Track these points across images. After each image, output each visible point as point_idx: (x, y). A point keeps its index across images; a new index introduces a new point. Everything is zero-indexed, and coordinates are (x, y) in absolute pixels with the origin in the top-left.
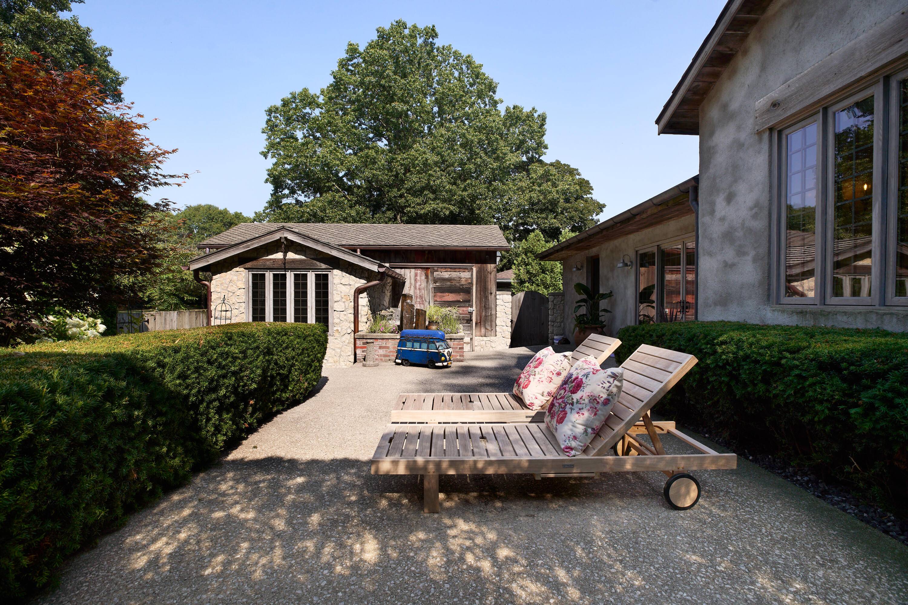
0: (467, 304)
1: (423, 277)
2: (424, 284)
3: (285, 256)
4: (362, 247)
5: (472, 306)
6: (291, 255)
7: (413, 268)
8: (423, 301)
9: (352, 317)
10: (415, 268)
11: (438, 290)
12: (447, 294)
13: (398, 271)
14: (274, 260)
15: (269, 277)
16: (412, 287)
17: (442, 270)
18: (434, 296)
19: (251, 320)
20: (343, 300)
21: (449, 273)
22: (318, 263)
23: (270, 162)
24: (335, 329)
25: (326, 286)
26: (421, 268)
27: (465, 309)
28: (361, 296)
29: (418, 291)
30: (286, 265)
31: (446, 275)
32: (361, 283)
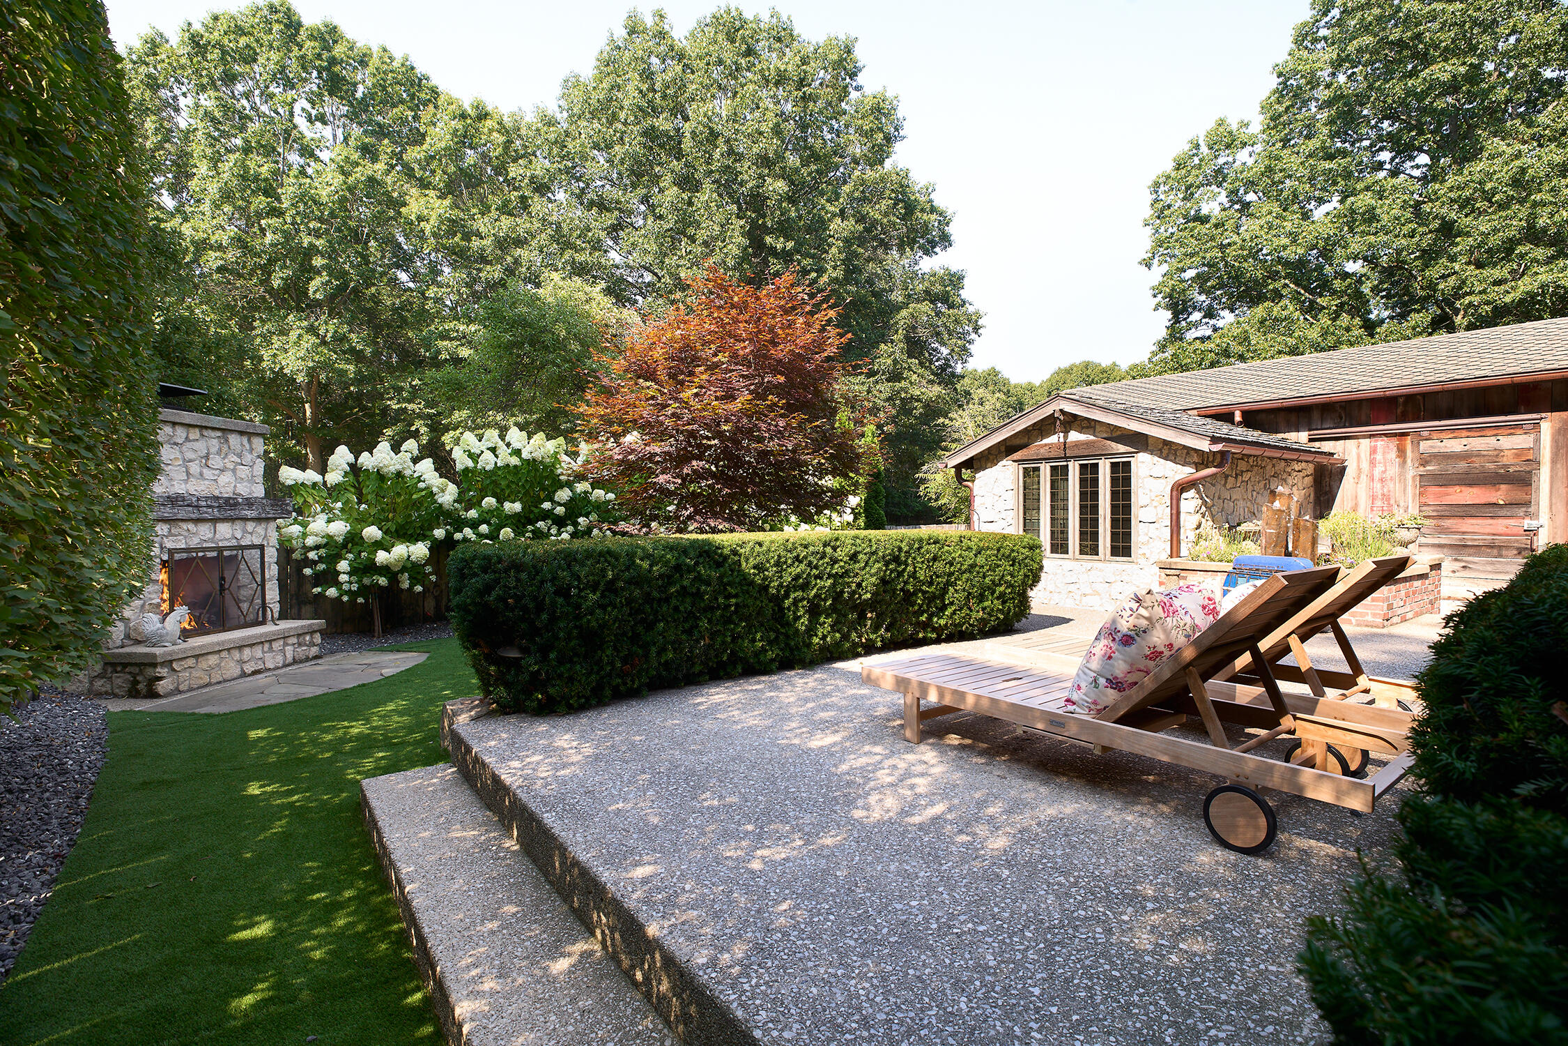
0: (1521, 511)
1: (1393, 454)
2: (1393, 470)
3: (1066, 437)
4: (1246, 407)
5: (1534, 516)
6: (1074, 436)
7: (1364, 437)
8: (1390, 505)
9: (1167, 533)
10: (1371, 436)
11: (1427, 481)
12: (1458, 489)
13: (1327, 446)
14: (1050, 446)
15: (1045, 470)
16: (1363, 477)
17: (1443, 435)
18: (1421, 494)
19: (1021, 532)
20: (1155, 503)
21: (1464, 441)
22: (1113, 444)
23: (1157, 273)
24: (1140, 552)
25: (1127, 481)
26: (1385, 435)
27: (1512, 522)
28: (1185, 495)
29: (1378, 485)
30: (1066, 453)
31: (1454, 445)
32: (1184, 472)
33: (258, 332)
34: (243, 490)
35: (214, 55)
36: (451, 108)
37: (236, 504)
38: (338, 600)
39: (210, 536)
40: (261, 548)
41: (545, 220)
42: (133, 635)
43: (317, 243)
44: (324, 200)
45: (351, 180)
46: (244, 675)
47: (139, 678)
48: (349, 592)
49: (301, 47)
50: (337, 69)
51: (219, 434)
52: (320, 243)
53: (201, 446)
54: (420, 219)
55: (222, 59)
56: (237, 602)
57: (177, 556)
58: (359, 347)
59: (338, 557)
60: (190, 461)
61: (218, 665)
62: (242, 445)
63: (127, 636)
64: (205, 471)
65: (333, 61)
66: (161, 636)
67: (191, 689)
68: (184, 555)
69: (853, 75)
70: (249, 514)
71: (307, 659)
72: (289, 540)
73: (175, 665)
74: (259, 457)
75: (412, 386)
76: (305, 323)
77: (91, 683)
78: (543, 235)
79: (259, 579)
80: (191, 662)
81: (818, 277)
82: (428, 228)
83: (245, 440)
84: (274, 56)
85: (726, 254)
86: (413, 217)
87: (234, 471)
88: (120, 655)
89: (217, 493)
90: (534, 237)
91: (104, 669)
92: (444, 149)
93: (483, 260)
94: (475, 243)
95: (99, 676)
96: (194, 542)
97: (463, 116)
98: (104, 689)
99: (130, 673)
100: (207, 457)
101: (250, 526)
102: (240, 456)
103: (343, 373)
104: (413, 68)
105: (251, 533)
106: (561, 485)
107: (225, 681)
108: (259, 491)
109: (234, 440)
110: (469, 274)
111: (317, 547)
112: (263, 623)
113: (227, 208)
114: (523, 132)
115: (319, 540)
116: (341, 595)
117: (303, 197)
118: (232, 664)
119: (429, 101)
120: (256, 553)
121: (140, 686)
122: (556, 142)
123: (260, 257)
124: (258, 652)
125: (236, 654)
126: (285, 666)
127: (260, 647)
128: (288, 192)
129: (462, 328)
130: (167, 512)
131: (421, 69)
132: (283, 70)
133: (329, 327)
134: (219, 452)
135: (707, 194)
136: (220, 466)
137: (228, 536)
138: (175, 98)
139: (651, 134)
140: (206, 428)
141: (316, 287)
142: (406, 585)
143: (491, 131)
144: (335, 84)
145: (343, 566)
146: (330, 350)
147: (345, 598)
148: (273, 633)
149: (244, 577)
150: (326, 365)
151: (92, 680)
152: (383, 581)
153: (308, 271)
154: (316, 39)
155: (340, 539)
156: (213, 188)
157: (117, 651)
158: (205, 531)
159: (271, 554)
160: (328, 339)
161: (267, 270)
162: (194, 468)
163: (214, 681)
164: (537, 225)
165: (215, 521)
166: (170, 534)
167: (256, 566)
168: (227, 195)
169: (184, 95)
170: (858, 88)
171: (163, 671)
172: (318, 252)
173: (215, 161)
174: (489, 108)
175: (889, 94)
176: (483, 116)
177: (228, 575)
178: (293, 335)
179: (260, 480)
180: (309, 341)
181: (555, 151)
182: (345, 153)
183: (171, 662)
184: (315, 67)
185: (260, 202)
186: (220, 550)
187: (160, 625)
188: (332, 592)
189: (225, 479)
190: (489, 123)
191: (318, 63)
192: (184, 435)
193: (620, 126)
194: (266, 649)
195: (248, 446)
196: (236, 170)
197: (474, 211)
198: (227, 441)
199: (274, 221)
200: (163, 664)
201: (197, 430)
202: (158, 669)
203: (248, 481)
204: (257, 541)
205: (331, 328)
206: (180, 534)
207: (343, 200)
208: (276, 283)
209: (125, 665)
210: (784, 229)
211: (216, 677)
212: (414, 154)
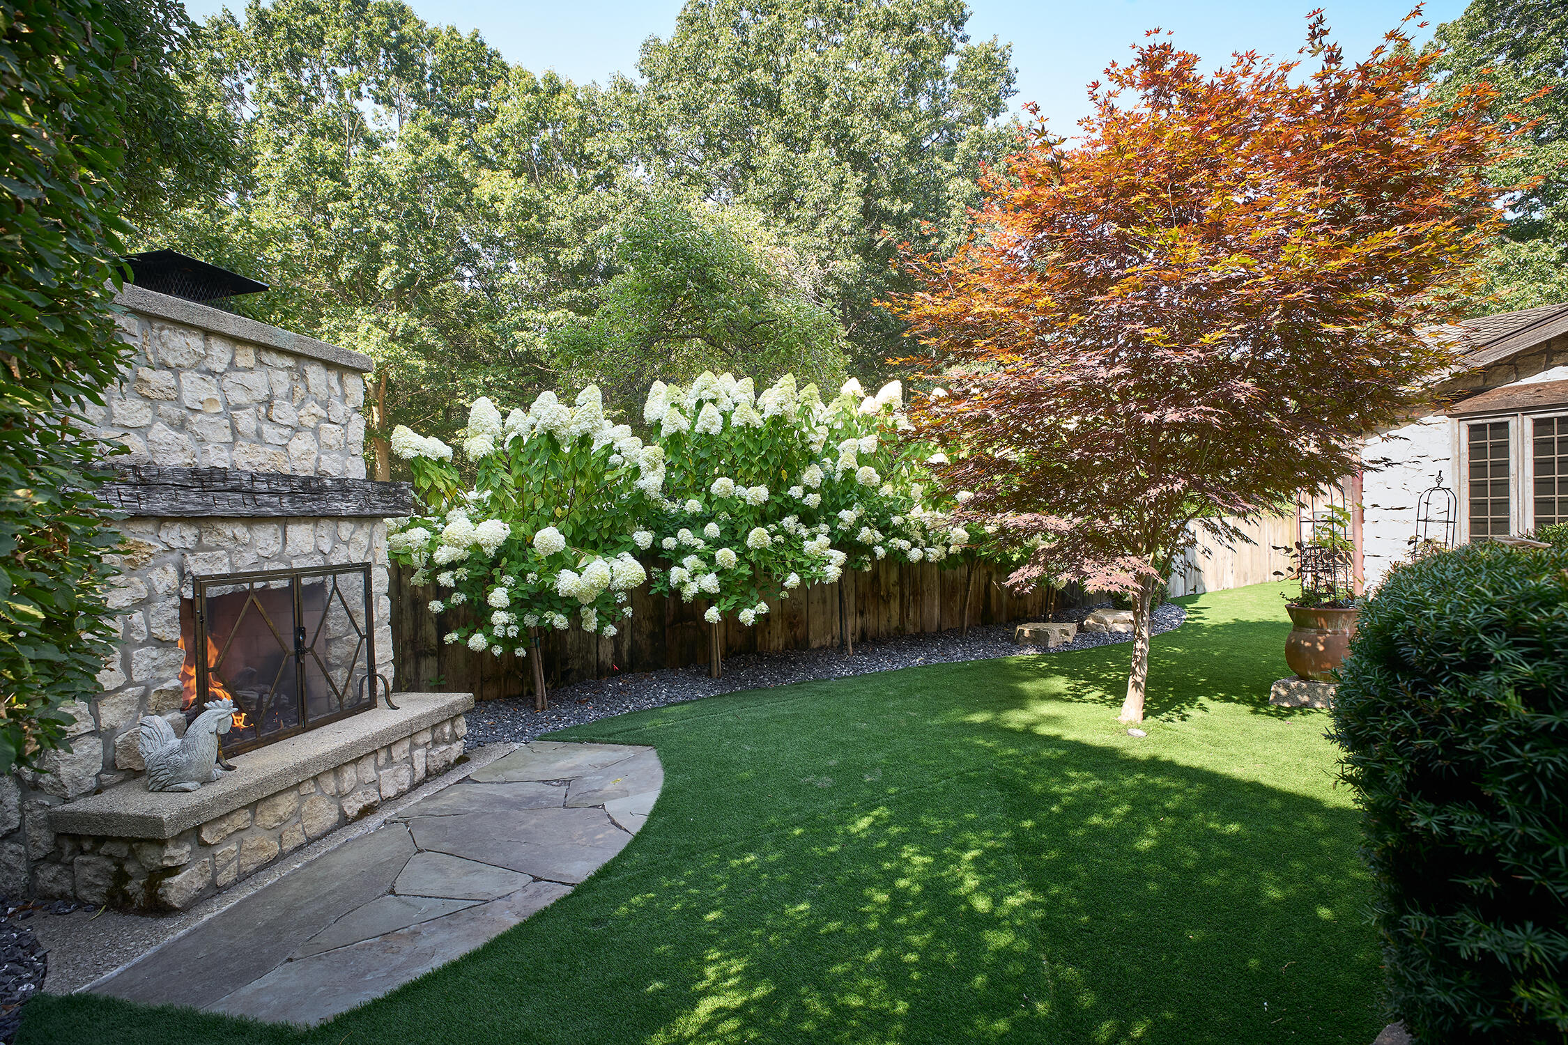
14: (1540, 387)
33: (325, 328)
34: (332, 466)
35: (281, 34)
36: (523, 81)
37: (322, 489)
38: (486, 652)
39: (276, 548)
40: (366, 569)
41: (630, 190)
42: (123, 760)
43: (387, 227)
44: (394, 179)
45: (421, 160)
46: (345, 821)
47: (130, 868)
48: (505, 641)
49: (369, 24)
50: (405, 47)
51: (290, 362)
52: (389, 227)
53: (257, 380)
54: (494, 199)
55: (289, 37)
56: (325, 668)
57: (213, 592)
58: (431, 342)
59: (490, 582)
60: (238, 407)
61: (297, 813)
62: (329, 387)
63: (110, 765)
64: (267, 428)
65: (402, 39)
66: (177, 768)
67: (243, 877)
68: (229, 589)
69: (958, 24)
70: (345, 507)
71: (448, 767)
72: (407, 555)
73: (206, 836)
74: (356, 410)
75: (485, 382)
76: (374, 317)
77: (32, 872)
78: (631, 208)
79: (361, 623)
80: (241, 820)
81: (939, 243)
82: (502, 209)
83: (333, 377)
84: (341, 33)
85: (840, 218)
86: (486, 198)
87: (316, 431)
88: (86, 818)
89: (287, 470)
90: (618, 211)
91: (59, 849)
92: (517, 126)
93: (560, 242)
94: (553, 223)
95: (51, 858)
96: (247, 562)
97: (536, 90)
98: (57, 888)
99: (110, 856)
100: (269, 402)
101: (345, 529)
102: (325, 405)
103: (414, 369)
104: (483, 44)
105: (347, 543)
106: (812, 459)
107: (311, 841)
108: (357, 470)
109: (315, 374)
110: (546, 258)
111: (452, 566)
112: (371, 705)
113: (293, 195)
114: (600, 103)
115: (460, 554)
116: (491, 645)
117: (372, 176)
118: (323, 805)
119: (500, 78)
120: (357, 579)
121: (133, 887)
122: (638, 110)
123: (325, 248)
124: (368, 771)
125: (330, 784)
126: (415, 786)
127: (371, 760)
128: (354, 174)
129: (540, 316)
130: (192, 502)
131: (491, 45)
132: (350, 48)
133: (400, 321)
134: (290, 396)
135: (818, 150)
136: (291, 419)
137: (309, 548)
138: (240, 87)
139: (747, 91)
140: (267, 348)
141: (386, 276)
142: (591, 625)
143: (566, 105)
144: (404, 65)
145: (498, 597)
146: (400, 345)
147: (497, 651)
148: (393, 731)
149: (336, 623)
150: (398, 361)
151: (34, 865)
152: (560, 621)
153: (375, 260)
154: (384, 15)
155: (490, 552)
156: (278, 171)
157: (80, 806)
158: (265, 539)
159: (381, 579)
160: (398, 333)
161: (331, 264)
162: (246, 421)
163: (288, 847)
164: (622, 198)
165: (284, 520)
166: (200, 547)
167: (357, 603)
168: (292, 180)
169: (249, 81)
170: (964, 39)
171: (179, 853)
172: (388, 238)
173: (280, 145)
174: (563, 82)
175: (1001, 44)
176: (556, 90)
177: (310, 623)
178: (362, 330)
179: (358, 449)
180: (378, 335)
181: (638, 118)
182: (414, 131)
183: (198, 829)
184: (384, 46)
185: (325, 186)
186: (294, 575)
187: (175, 742)
188: (478, 641)
189: (302, 445)
190: (563, 97)
191: (386, 39)
192: (227, 357)
193: (710, 85)
194: (381, 762)
195: (337, 389)
196: (302, 153)
197: (549, 191)
198: (303, 376)
199: (342, 205)
200: (179, 839)
201: (251, 351)
202: (171, 851)
203: (340, 451)
204: (357, 557)
205: (402, 322)
206: (219, 547)
207: (413, 182)
208: (343, 275)
209: (100, 840)
210: (898, 189)
211: (294, 838)
212: (486, 131)
